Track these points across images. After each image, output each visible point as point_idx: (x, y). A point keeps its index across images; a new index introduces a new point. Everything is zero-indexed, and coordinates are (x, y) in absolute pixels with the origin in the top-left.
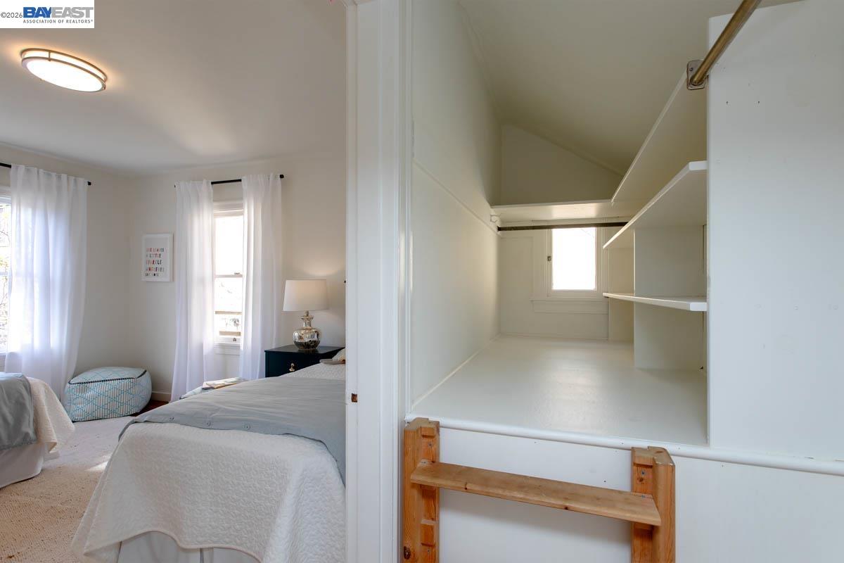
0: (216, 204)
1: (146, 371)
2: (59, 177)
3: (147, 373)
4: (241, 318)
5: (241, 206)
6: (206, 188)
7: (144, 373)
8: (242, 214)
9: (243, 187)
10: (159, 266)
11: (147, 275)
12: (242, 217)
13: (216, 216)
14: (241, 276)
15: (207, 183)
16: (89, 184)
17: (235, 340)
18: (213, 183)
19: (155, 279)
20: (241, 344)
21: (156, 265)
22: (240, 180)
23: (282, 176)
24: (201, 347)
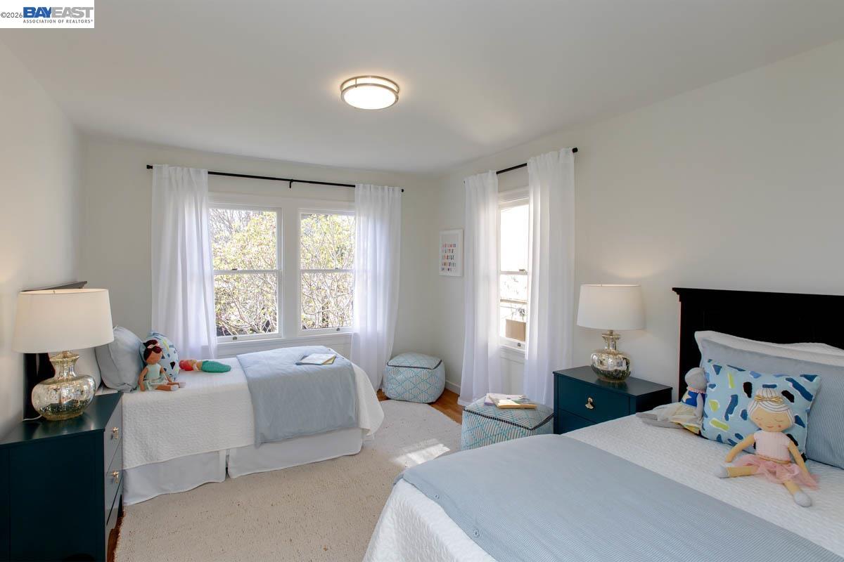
0: (502, 194)
1: (441, 361)
2: (383, 189)
3: (442, 363)
4: (527, 308)
5: (527, 194)
6: (491, 179)
7: (440, 363)
8: (527, 202)
9: (529, 171)
10: (452, 261)
11: (443, 269)
12: (527, 206)
13: (500, 207)
14: (526, 273)
15: (493, 173)
16: (403, 191)
17: (519, 345)
18: (498, 173)
19: (449, 273)
20: (526, 351)
21: (450, 261)
22: (526, 165)
23: (575, 150)
24: (486, 346)
